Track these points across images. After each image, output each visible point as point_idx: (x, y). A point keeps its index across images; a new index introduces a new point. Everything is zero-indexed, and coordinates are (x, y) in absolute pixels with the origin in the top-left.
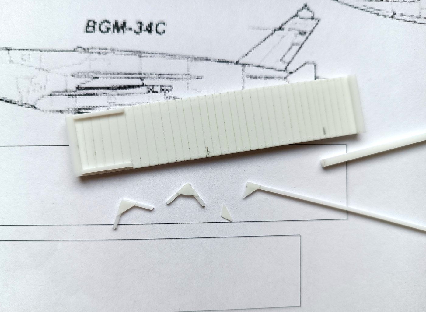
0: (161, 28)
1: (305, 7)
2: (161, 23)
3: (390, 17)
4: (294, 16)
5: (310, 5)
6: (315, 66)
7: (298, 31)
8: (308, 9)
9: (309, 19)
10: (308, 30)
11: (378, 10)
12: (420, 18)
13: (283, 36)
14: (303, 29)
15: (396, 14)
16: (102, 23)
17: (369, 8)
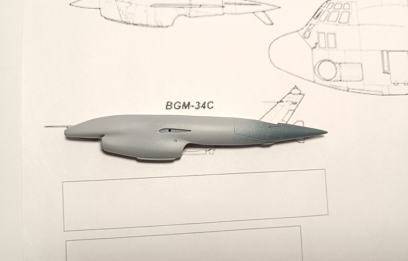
0: (211, 105)
1: (296, 87)
2: (210, 102)
3: (346, 91)
4: (289, 93)
5: (298, 86)
6: (303, 122)
7: (291, 102)
8: (297, 88)
9: (298, 94)
10: (298, 101)
11: (339, 87)
12: (364, 90)
13: (283, 106)
14: (294, 101)
15: (349, 89)
16: (176, 103)
17: (333, 86)
